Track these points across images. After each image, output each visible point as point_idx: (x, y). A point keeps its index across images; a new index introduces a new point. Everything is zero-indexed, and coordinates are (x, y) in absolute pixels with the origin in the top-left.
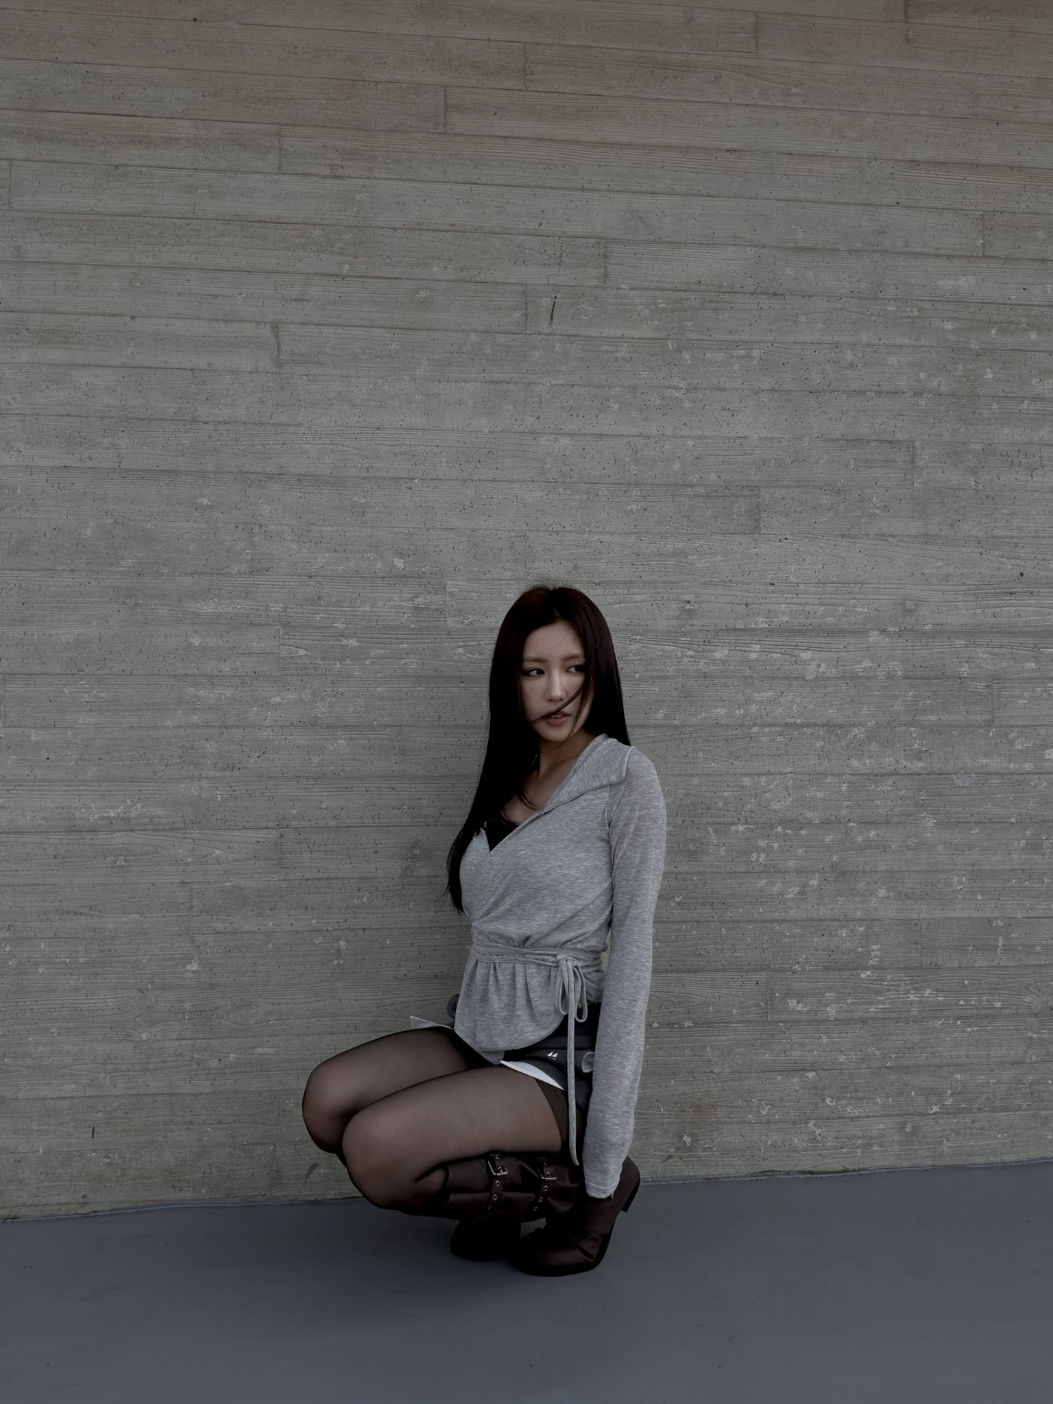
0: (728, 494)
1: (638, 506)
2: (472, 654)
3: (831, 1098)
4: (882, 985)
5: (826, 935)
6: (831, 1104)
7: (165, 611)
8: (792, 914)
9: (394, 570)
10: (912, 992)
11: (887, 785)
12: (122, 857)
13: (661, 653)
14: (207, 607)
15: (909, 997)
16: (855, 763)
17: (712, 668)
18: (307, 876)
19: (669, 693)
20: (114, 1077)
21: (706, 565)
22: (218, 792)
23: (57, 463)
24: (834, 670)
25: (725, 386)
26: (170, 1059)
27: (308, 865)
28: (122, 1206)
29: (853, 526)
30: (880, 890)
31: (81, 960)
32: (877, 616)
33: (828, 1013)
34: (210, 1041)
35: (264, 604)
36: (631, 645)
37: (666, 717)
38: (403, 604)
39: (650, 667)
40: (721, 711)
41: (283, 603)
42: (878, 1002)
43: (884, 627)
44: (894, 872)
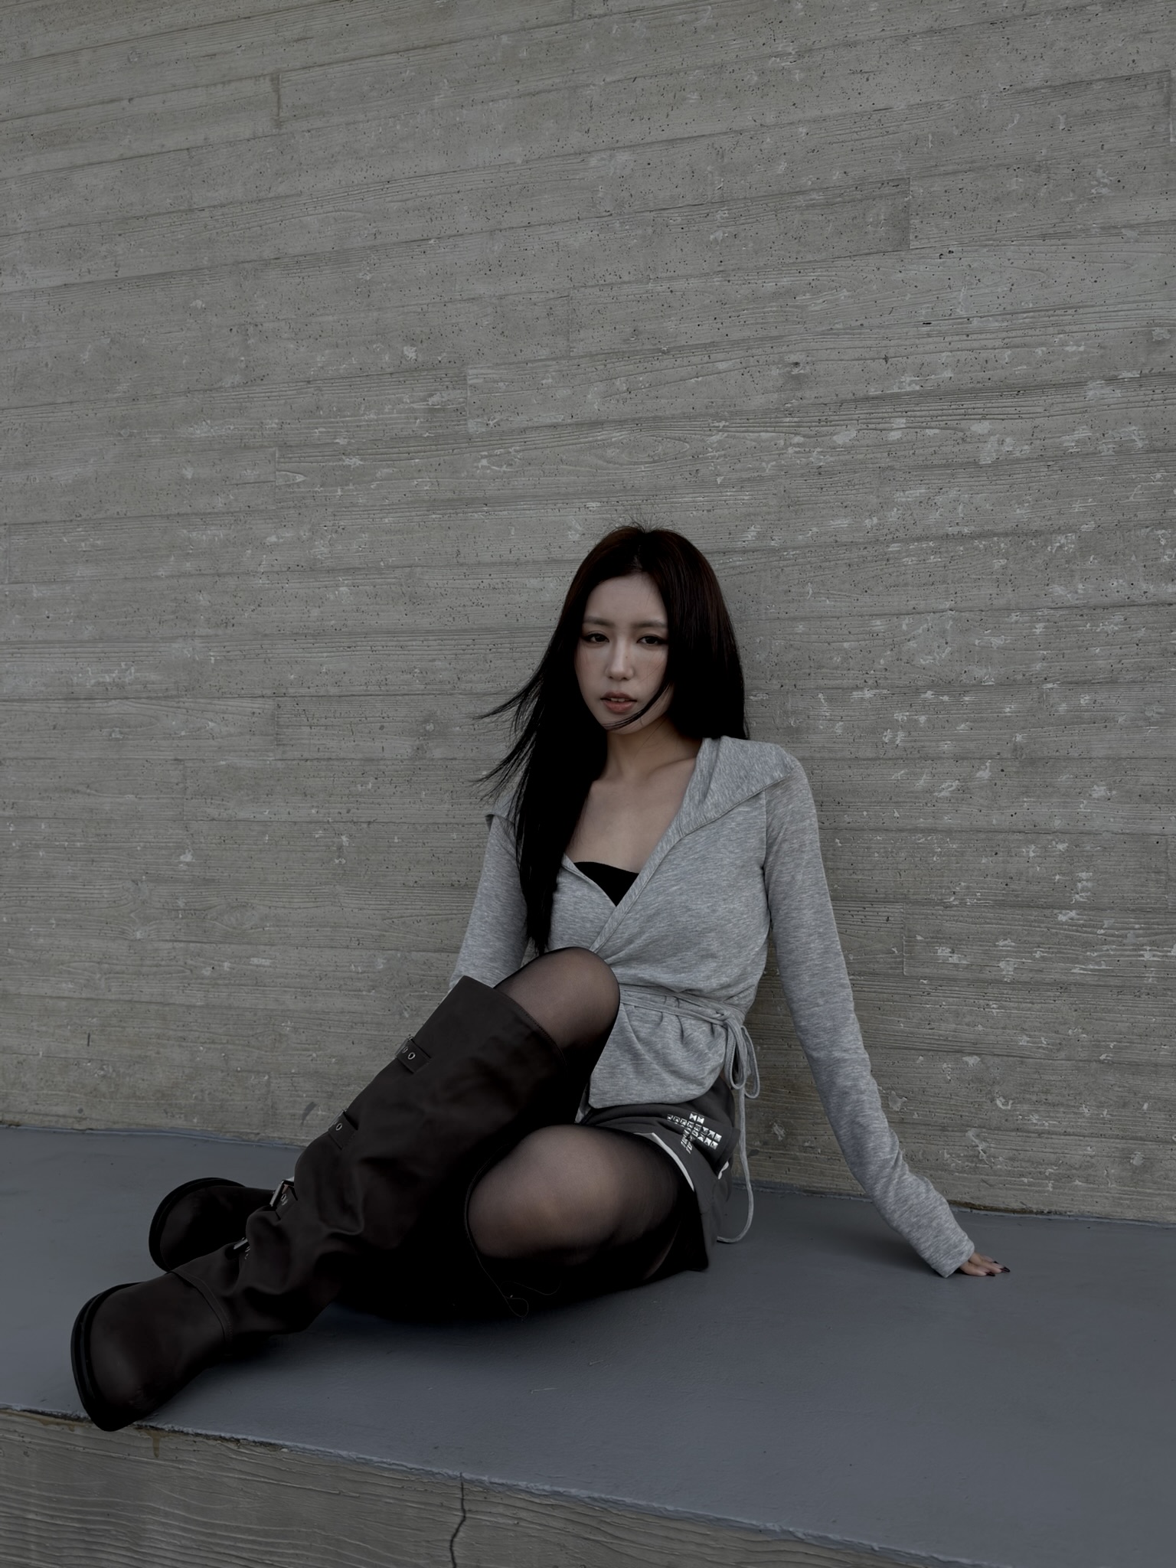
0: (859, 197)
1: (724, 233)
2: (498, 466)
3: (1004, 1098)
4: (1096, 933)
5: (1000, 854)
6: (1001, 1106)
7: (158, 440)
8: (947, 820)
9: (404, 362)
10: (1148, 948)
11: (1112, 624)
12: (117, 729)
13: (754, 444)
14: (201, 431)
15: (1142, 956)
16: (1058, 590)
17: (832, 459)
18: (306, 755)
19: (764, 501)
20: (109, 978)
21: (825, 305)
22: (212, 654)
23: (58, 282)
24: (1026, 447)
25: (858, 38)
26: (163, 963)
27: (307, 742)
28: (116, 1126)
29: (1062, 219)
30: (1095, 787)
31: (78, 844)
32: (1102, 356)
33: (1002, 970)
34: (206, 946)
35: (258, 421)
36: (712, 436)
37: (760, 536)
38: (415, 406)
39: (738, 466)
40: (843, 523)
41: (279, 419)
42: (1088, 960)
43: (1112, 373)
44: (1120, 759)
